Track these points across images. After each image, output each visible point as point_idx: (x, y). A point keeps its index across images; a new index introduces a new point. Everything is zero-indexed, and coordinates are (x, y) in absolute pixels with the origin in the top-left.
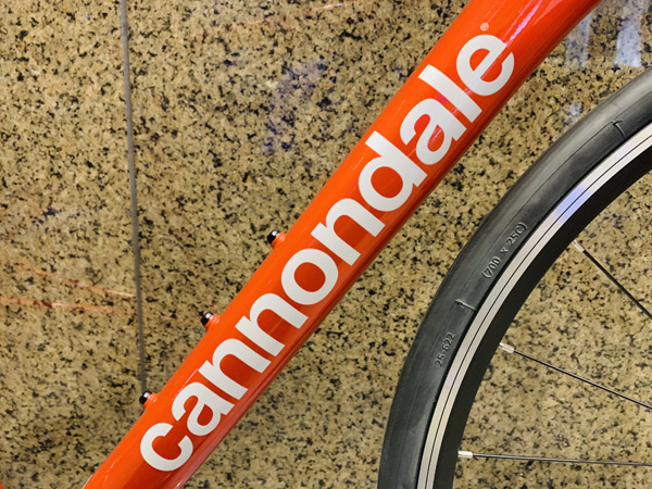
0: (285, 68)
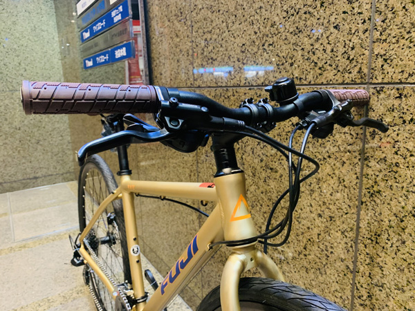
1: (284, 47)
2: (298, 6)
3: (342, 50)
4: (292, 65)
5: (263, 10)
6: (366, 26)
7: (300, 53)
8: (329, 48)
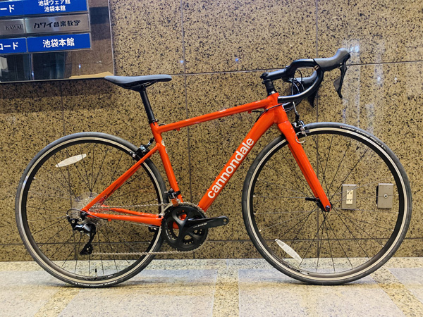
0: (220, 134)
1: (272, 50)
2: (279, 33)
3: (304, 53)
4: (277, 59)
5: (256, 31)
6: (314, 44)
7: (282, 53)
8: (298, 52)
